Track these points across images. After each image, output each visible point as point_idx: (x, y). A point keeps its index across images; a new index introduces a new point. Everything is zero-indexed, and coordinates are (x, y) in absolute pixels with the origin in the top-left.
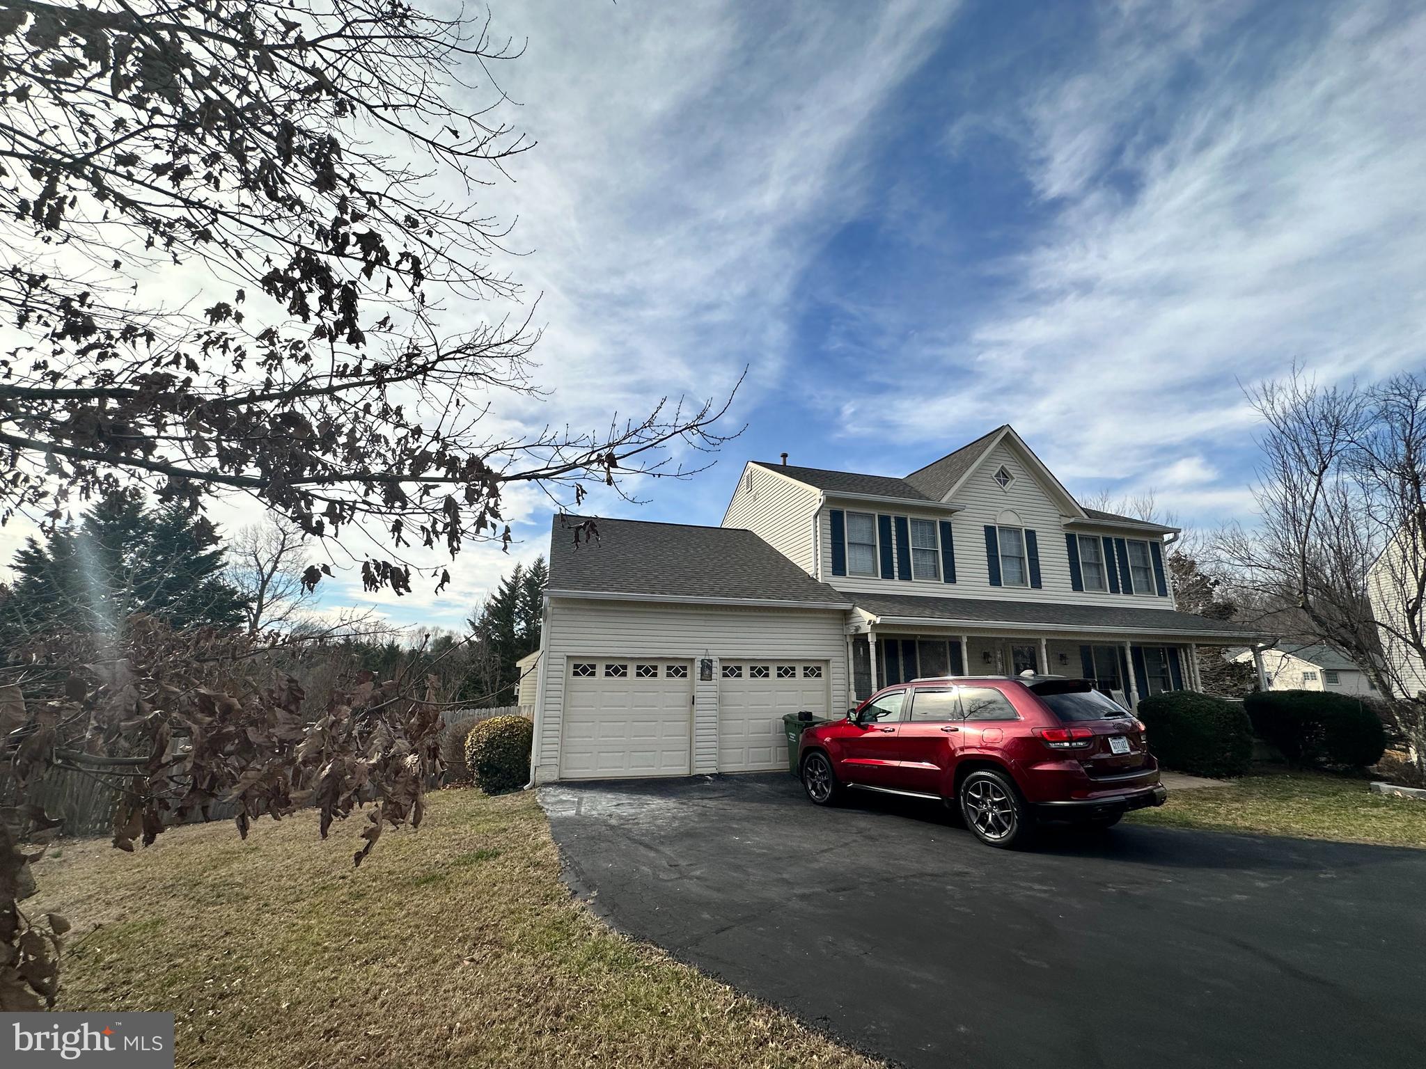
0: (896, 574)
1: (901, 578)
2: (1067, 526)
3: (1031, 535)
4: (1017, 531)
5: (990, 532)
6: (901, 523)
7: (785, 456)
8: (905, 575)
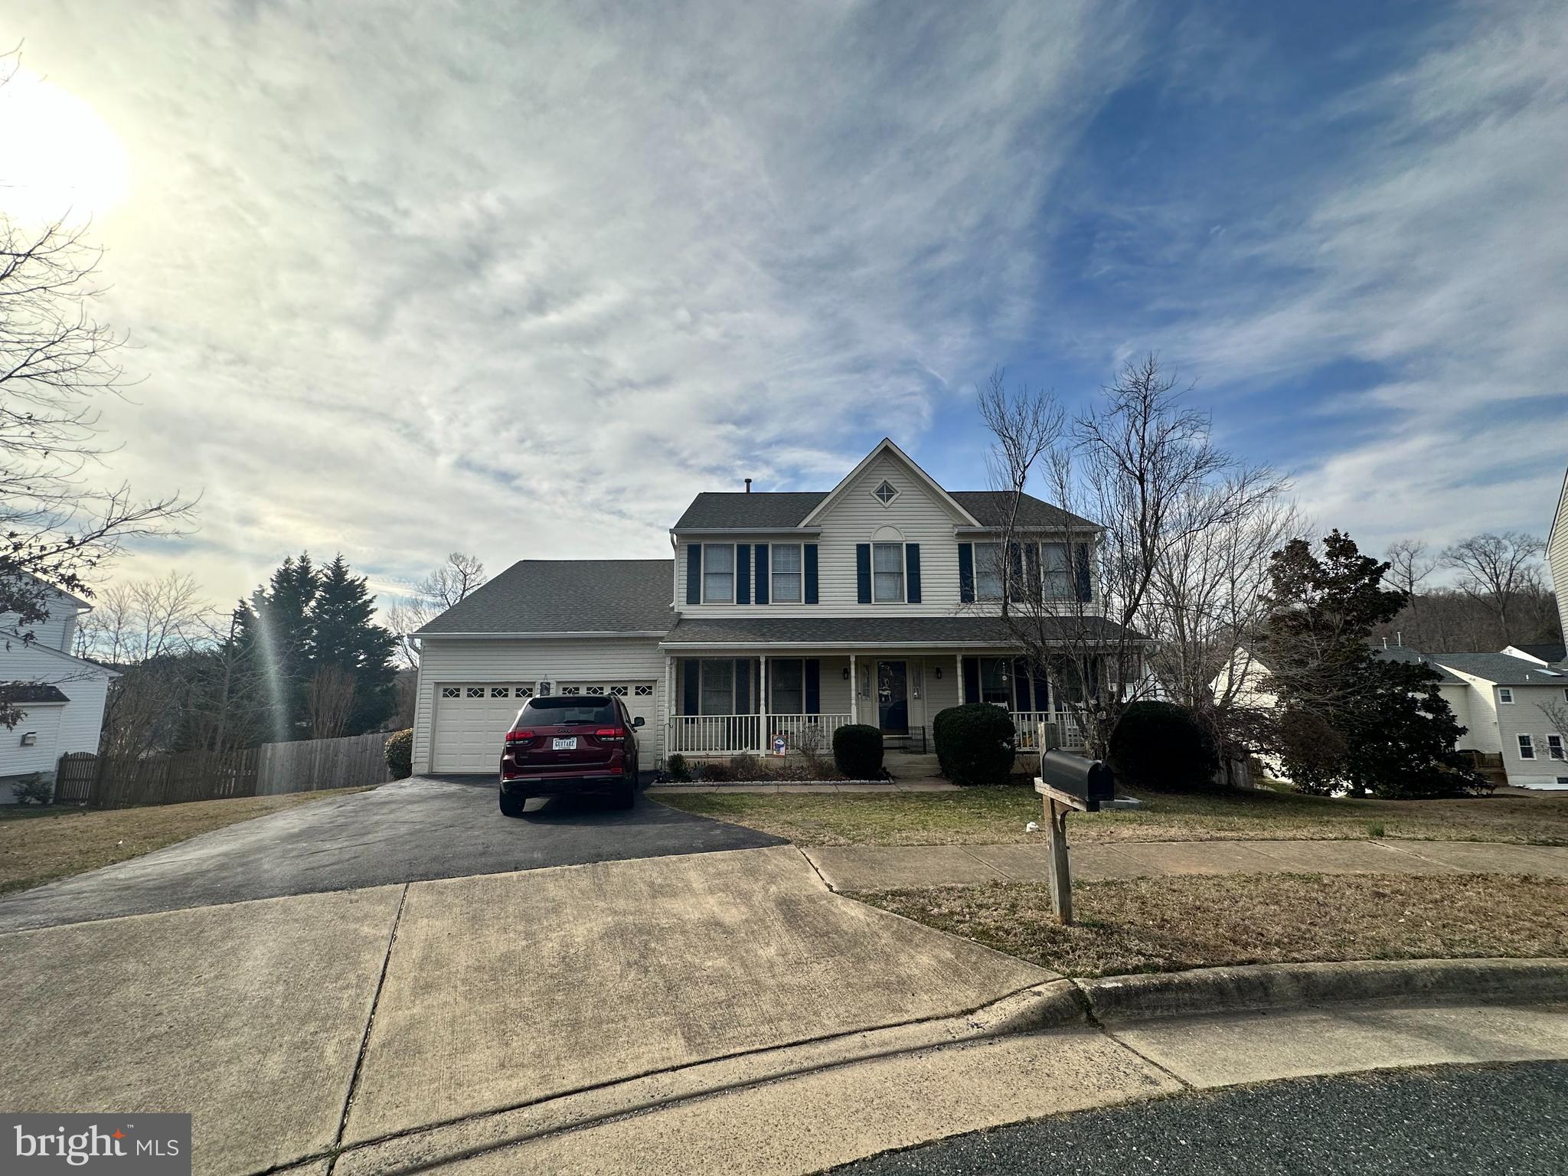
0: (753, 599)
1: (757, 602)
2: (959, 535)
3: (913, 550)
4: (897, 546)
5: (863, 551)
6: (762, 551)
7: (748, 481)
8: (762, 599)
